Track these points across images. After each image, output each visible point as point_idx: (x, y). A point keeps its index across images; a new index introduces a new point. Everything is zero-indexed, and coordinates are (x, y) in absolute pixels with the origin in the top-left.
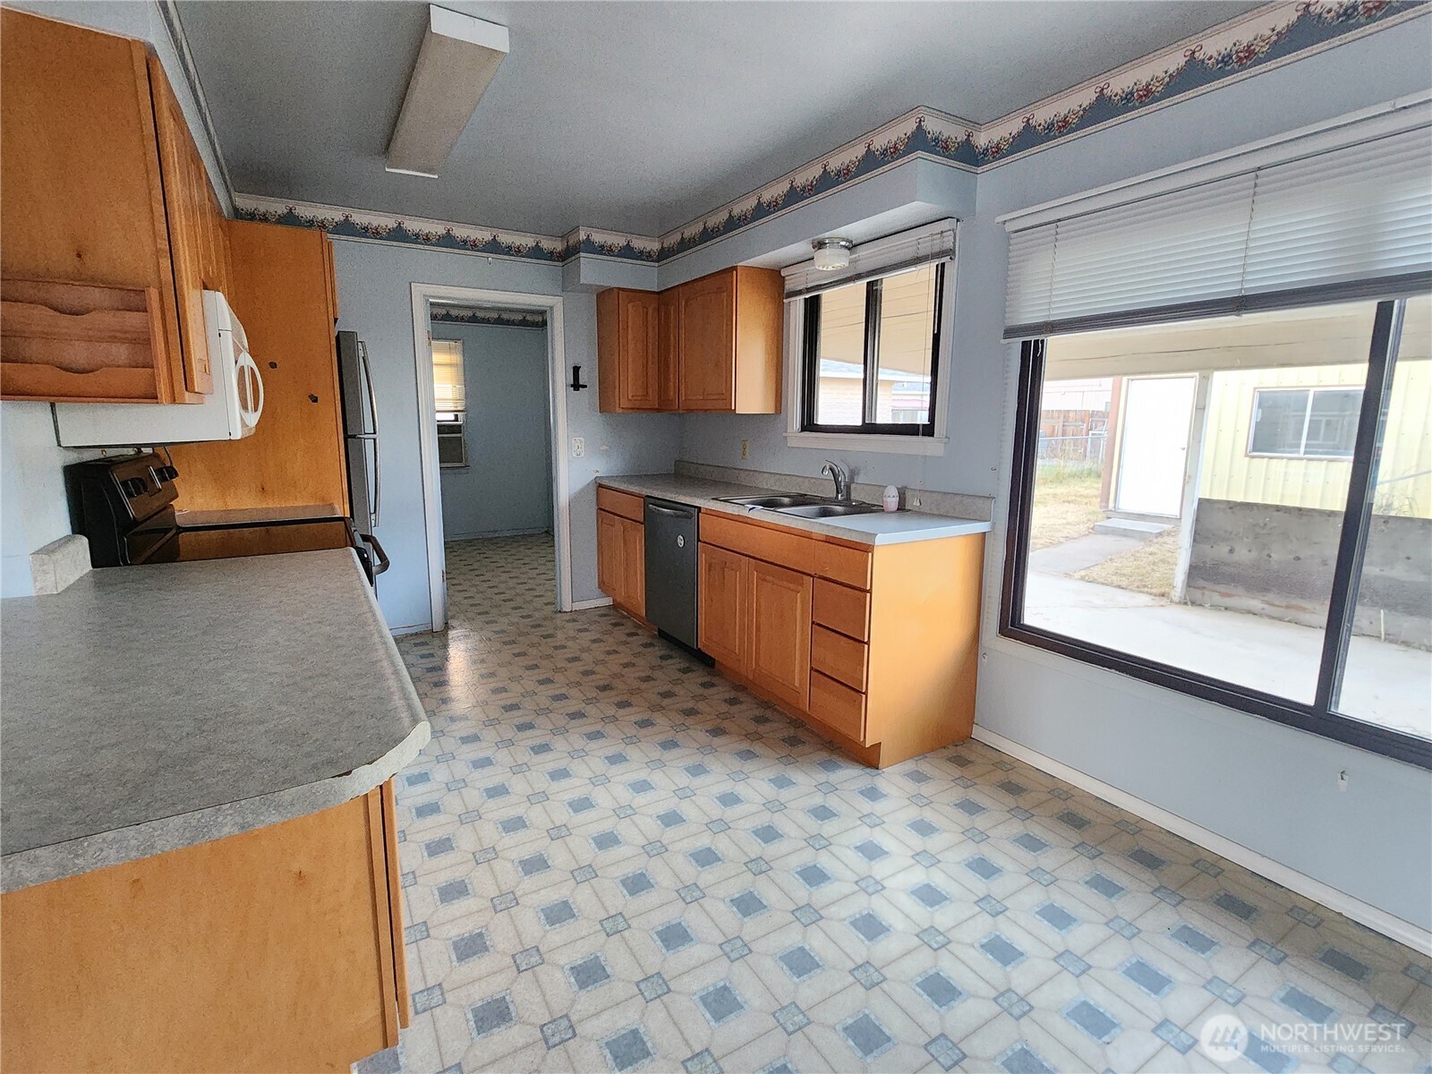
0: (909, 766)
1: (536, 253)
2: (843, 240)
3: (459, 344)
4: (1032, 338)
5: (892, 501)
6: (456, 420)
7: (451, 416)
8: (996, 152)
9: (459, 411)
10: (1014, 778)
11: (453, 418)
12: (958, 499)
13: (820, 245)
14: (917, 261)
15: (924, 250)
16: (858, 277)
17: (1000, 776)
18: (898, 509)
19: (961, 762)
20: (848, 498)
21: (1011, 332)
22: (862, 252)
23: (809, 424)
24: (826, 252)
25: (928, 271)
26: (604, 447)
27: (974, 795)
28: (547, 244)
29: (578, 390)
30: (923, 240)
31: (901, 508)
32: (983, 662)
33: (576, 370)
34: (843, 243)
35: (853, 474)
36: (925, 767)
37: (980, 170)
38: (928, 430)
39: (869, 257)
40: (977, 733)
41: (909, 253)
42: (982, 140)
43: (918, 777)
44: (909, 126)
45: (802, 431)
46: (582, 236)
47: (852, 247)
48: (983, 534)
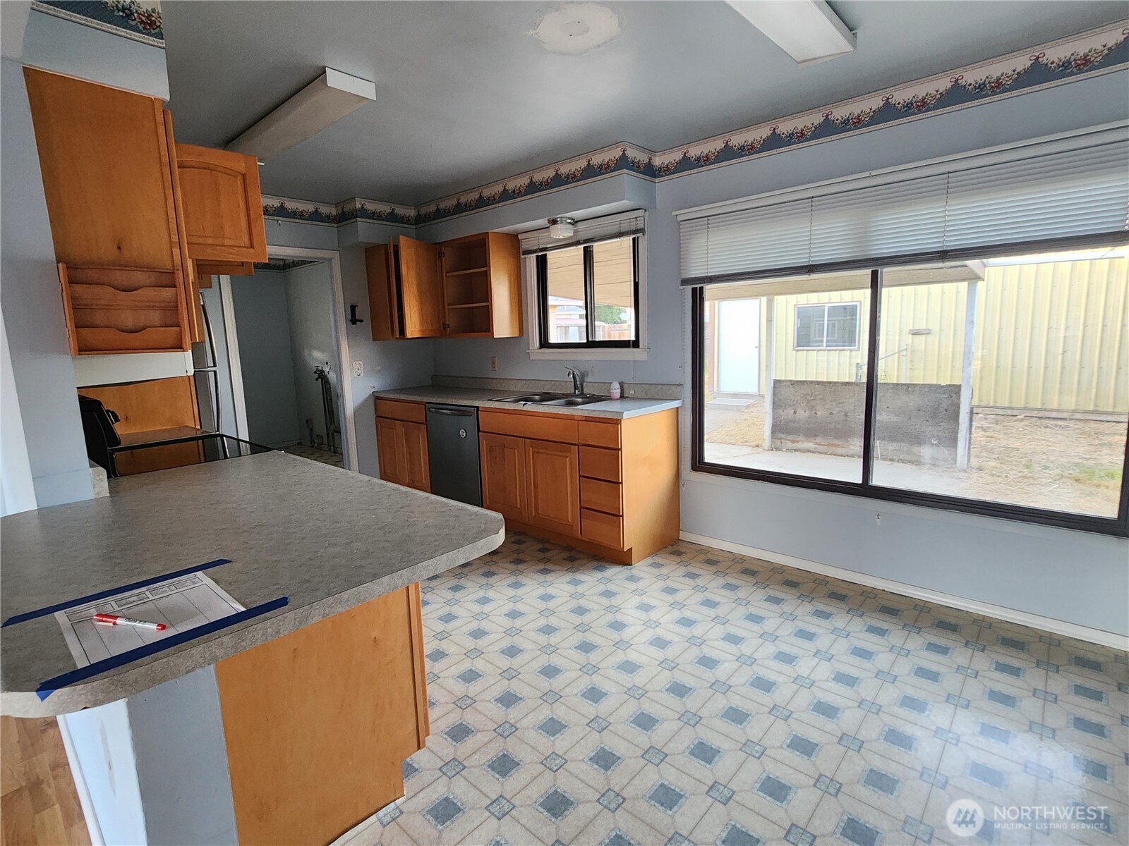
0: (649, 560)
1: (316, 216)
2: (569, 218)
4: (698, 286)
5: (616, 392)
8: (666, 171)
10: (710, 556)
12: (659, 387)
13: (554, 222)
14: (620, 235)
15: (624, 228)
16: (578, 243)
17: (703, 557)
18: (621, 397)
19: (678, 553)
20: (582, 393)
21: (685, 282)
22: (581, 226)
23: (545, 343)
24: (559, 226)
25: (628, 241)
26: (378, 368)
27: (692, 570)
28: (324, 210)
29: (356, 324)
30: (625, 222)
32: (683, 489)
33: (353, 308)
34: (569, 221)
35: (583, 376)
36: (658, 560)
37: (657, 180)
38: (635, 344)
39: (585, 230)
40: (683, 536)
41: (615, 229)
42: (658, 161)
43: (657, 565)
44: (617, 153)
45: (541, 348)
46: (358, 206)
47: (575, 222)
48: (677, 408)
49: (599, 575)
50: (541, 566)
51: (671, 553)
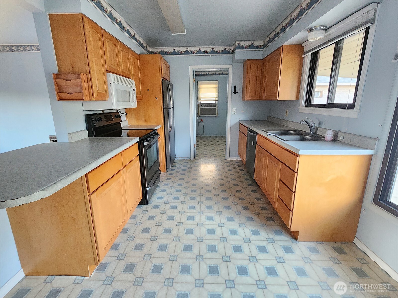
0: (313, 244)
1: (225, 52)
2: (322, 26)
3: (218, 82)
6: (216, 103)
7: (214, 102)
9: (216, 101)
10: (365, 268)
11: (215, 103)
13: (311, 30)
14: (356, 29)
15: (359, 22)
17: (357, 265)
18: (332, 140)
19: (339, 251)
22: (332, 30)
23: (309, 104)
24: (314, 33)
28: (228, 49)
29: (235, 94)
30: (360, 18)
31: (335, 139)
32: (363, 213)
33: (235, 87)
34: (322, 28)
35: (320, 124)
36: (320, 247)
38: (351, 107)
39: (334, 32)
40: (356, 241)
43: (314, 250)
45: (305, 106)
46: (237, 44)
47: (327, 29)
48: (372, 155)
49: (272, 236)
50: (252, 215)
51: (334, 248)
